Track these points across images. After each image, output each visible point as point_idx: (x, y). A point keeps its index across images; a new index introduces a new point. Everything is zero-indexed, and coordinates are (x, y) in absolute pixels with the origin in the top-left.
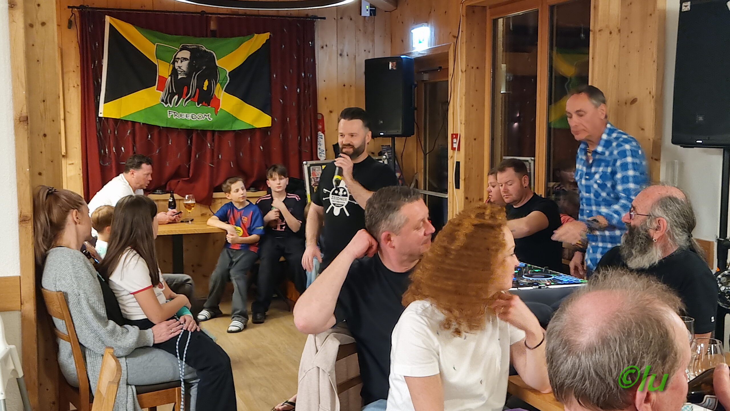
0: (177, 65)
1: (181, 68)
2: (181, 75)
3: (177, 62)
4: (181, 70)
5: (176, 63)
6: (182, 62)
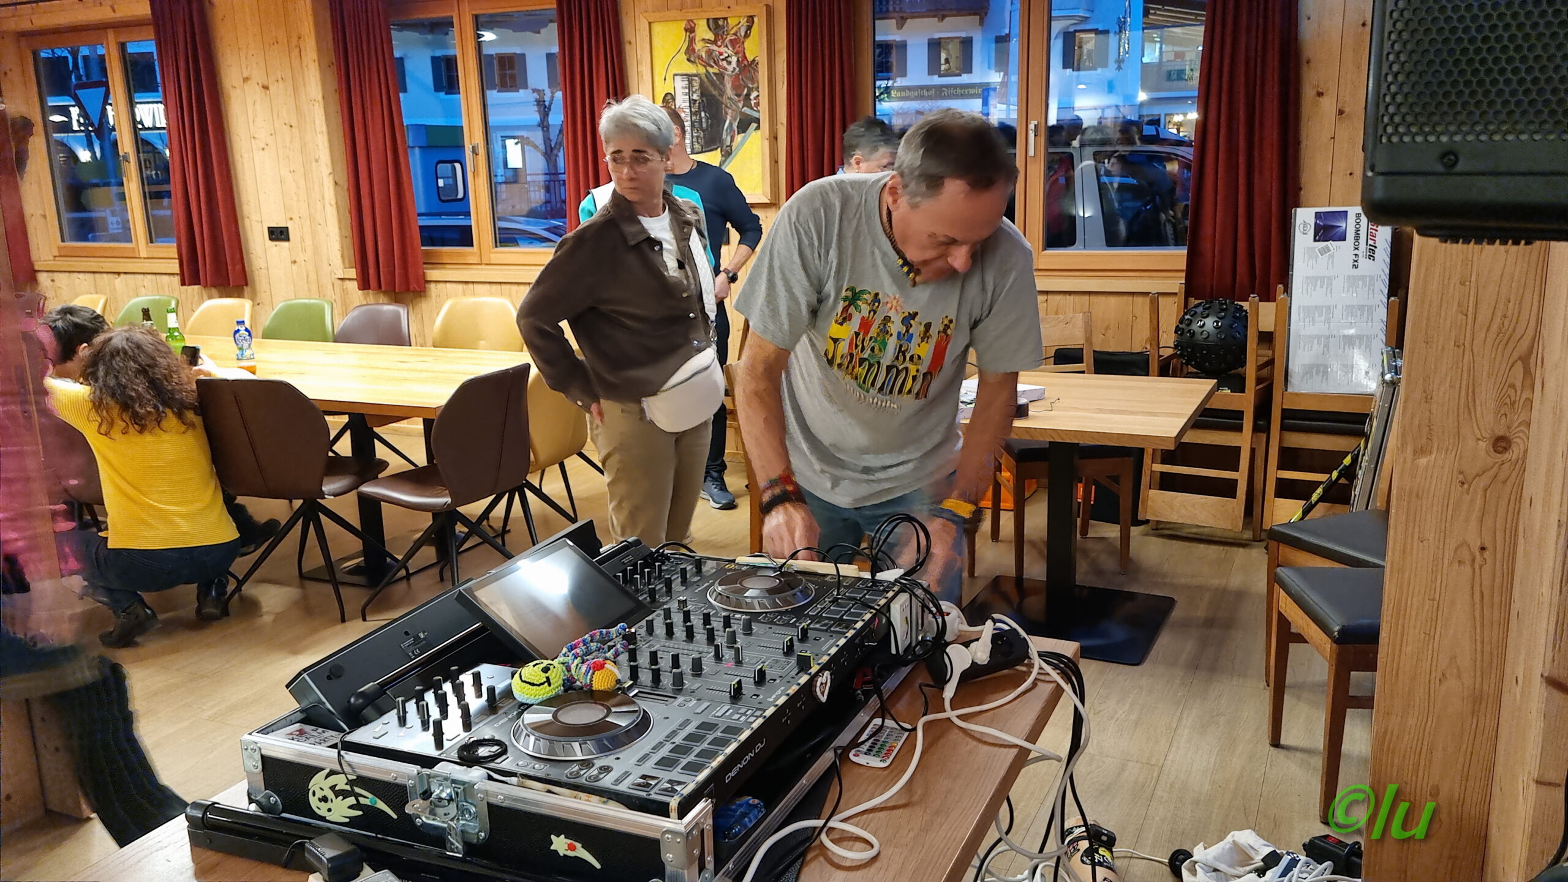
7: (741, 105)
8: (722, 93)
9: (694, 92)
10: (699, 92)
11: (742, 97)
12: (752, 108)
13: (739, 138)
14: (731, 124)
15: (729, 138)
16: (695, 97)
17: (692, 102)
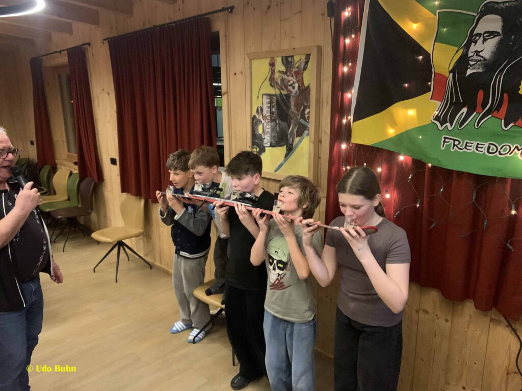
0: (473, 48)
1: (481, 54)
2: (473, 69)
3: (476, 42)
4: (479, 58)
5: (473, 44)
6: (485, 40)
7: (299, 117)
8: (289, 107)
9: (273, 107)
10: (276, 107)
11: (300, 112)
12: (305, 120)
13: (297, 139)
14: (293, 130)
15: (291, 139)
16: (273, 110)
17: (272, 113)
